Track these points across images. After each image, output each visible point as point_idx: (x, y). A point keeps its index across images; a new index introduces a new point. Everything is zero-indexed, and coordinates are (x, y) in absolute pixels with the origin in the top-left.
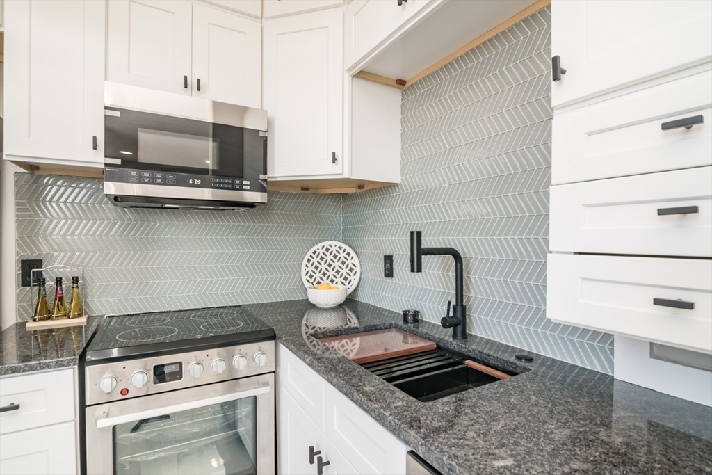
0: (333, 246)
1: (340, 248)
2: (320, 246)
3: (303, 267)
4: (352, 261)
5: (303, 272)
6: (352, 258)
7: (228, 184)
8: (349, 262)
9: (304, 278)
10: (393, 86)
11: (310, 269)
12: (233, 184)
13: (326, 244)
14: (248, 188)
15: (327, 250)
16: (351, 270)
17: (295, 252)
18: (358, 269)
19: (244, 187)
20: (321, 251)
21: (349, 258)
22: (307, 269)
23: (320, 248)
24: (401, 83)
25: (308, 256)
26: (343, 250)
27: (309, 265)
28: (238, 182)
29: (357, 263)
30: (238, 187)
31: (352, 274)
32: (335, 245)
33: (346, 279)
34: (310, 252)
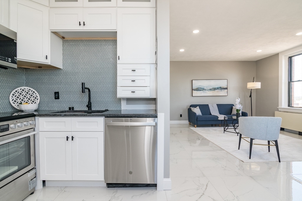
0: (26, 89)
1: (30, 90)
2: (19, 88)
3: (10, 97)
4: (36, 95)
5: (11, 100)
6: (36, 94)
7: (3, 58)
8: (35, 95)
9: (11, 102)
10: (61, 38)
11: (14, 98)
12: (5, 59)
13: (23, 88)
14: (10, 61)
15: (23, 90)
16: (35, 98)
17: (6, 91)
18: (39, 98)
19: (9, 61)
20: (20, 91)
21: (34, 94)
22: (13, 98)
23: (19, 89)
24: (63, 38)
25: (13, 93)
26: (31, 90)
27: (14, 97)
28: (7, 58)
29: (38, 95)
30: (7, 60)
31: (36, 100)
32: (27, 88)
33: (33, 102)
34: (14, 91)
